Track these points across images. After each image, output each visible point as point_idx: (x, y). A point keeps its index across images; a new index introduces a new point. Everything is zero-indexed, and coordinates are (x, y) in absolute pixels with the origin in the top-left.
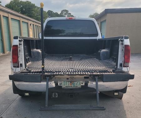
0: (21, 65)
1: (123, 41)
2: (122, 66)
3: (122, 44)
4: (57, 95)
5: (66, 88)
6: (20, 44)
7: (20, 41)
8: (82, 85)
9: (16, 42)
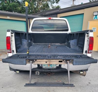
0: (13, 51)
1: (88, 34)
2: (87, 53)
3: (88, 36)
4: (39, 73)
5: (45, 68)
6: (12, 36)
7: (12, 33)
8: (57, 66)
9: (9, 34)
